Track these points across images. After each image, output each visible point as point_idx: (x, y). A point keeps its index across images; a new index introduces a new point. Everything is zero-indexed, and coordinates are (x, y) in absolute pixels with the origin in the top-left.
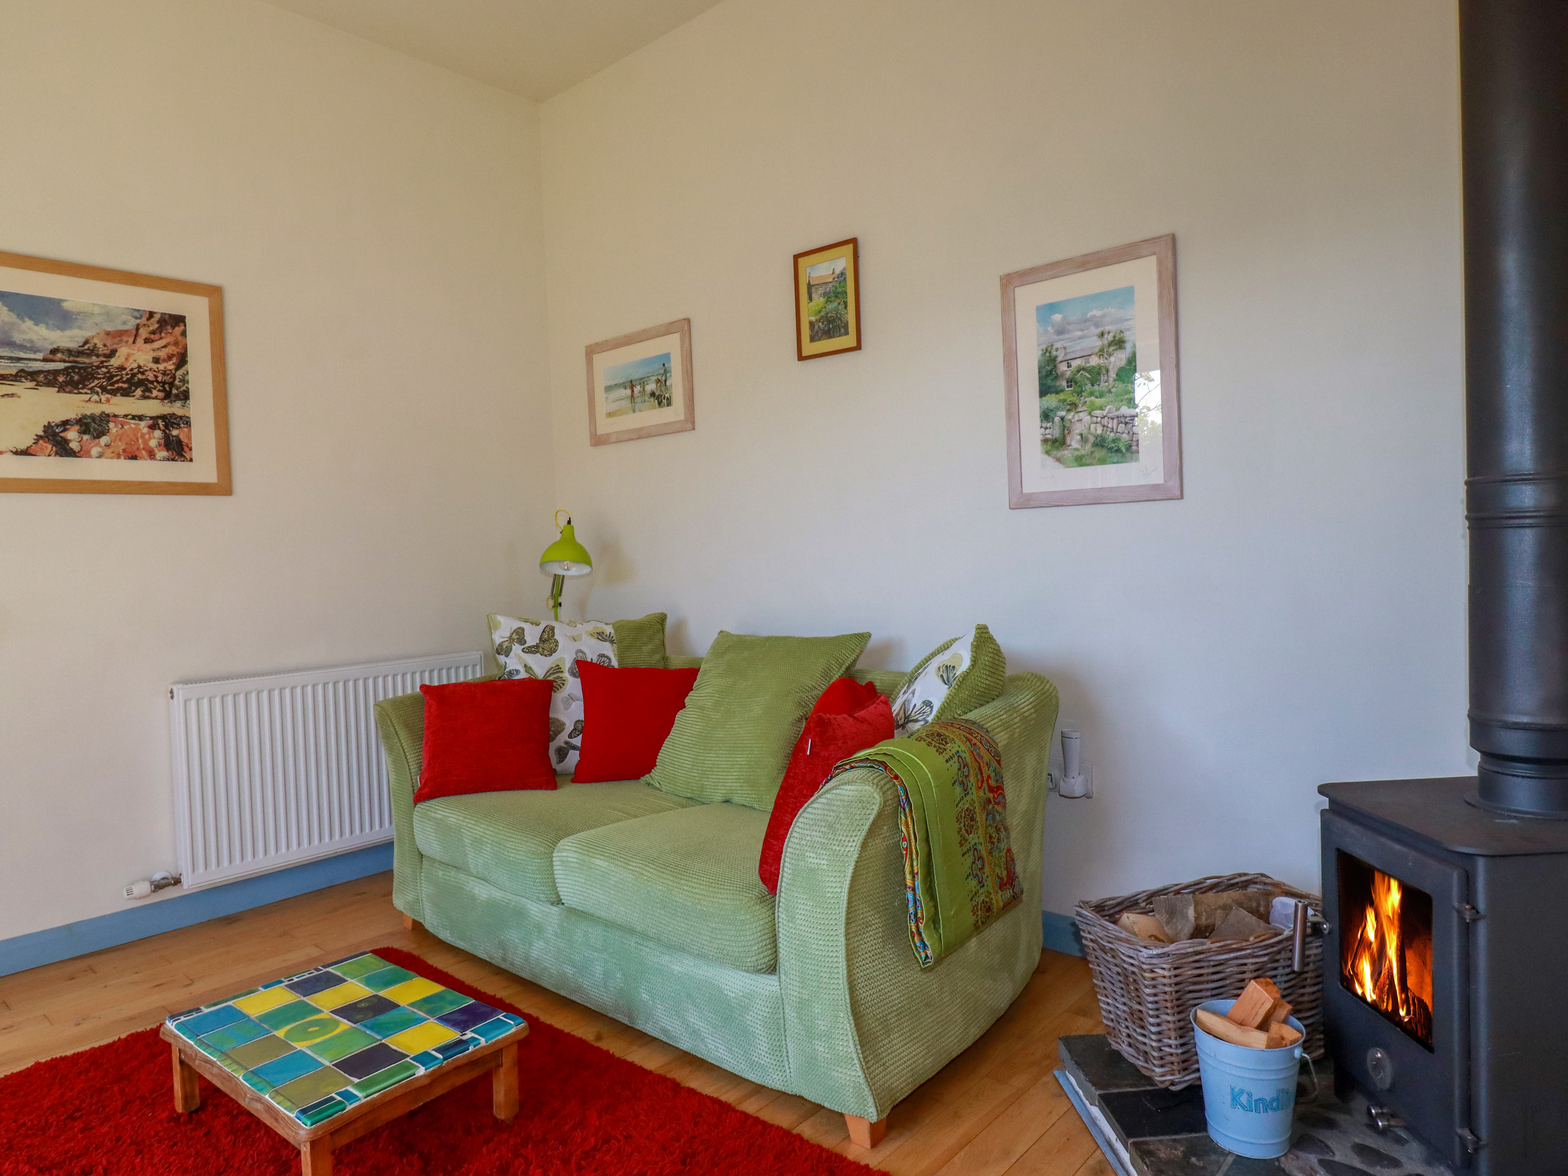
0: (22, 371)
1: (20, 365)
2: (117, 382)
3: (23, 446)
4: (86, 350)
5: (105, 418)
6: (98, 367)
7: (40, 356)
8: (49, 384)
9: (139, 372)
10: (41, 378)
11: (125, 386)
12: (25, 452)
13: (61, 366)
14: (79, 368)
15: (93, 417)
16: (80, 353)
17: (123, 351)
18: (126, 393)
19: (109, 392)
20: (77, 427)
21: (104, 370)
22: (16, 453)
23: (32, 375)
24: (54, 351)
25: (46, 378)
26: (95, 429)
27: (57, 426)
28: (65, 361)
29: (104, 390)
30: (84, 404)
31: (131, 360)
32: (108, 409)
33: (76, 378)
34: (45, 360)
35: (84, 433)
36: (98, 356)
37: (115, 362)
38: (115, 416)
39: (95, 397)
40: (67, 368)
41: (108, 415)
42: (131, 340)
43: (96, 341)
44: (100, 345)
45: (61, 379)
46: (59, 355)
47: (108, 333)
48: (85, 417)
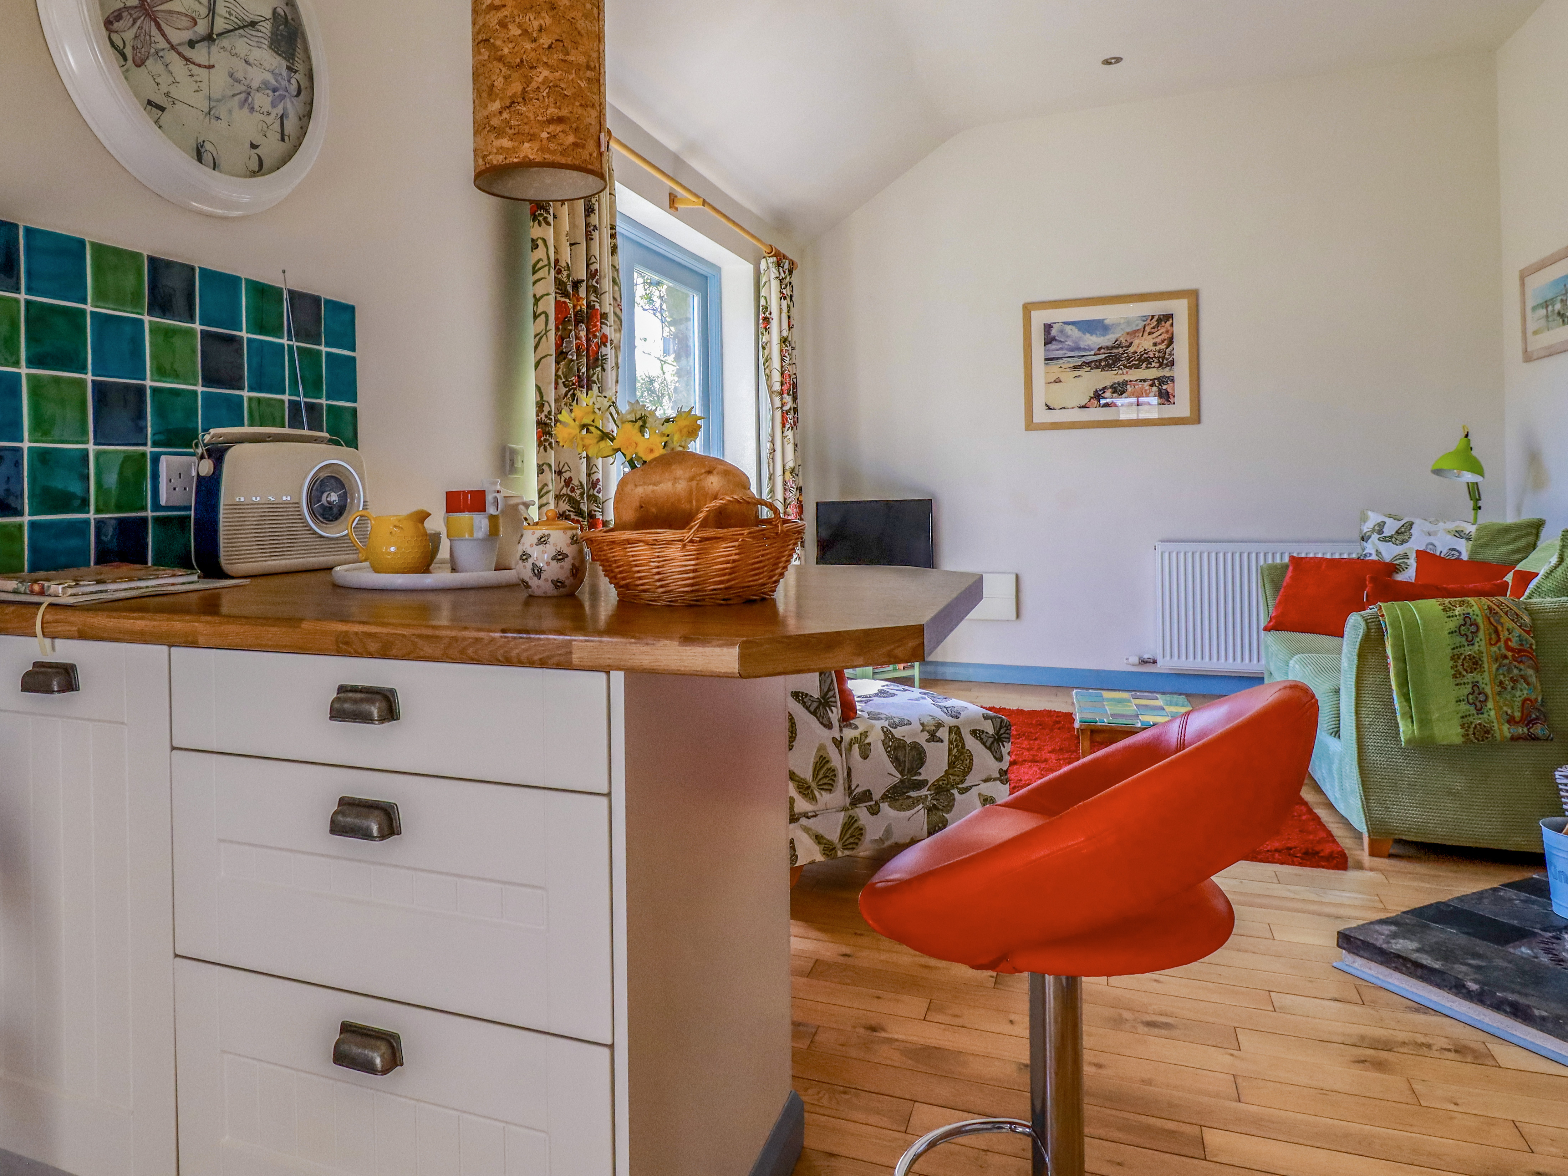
0: (1084, 362)
1: (1083, 359)
2: (1132, 361)
3: (1083, 404)
4: (1117, 345)
5: (1125, 383)
6: (1122, 354)
7: (1092, 353)
8: (1097, 367)
9: (1145, 353)
10: (1093, 364)
11: (1137, 362)
12: (1084, 407)
13: (1103, 356)
14: (1112, 356)
15: (1119, 383)
16: (1113, 348)
17: (1136, 342)
18: (1137, 367)
19: (1127, 368)
20: (1110, 390)
21: (1126, 355)
22: (1080, 407)
23: (1088, 364)
24: (1099, 349)
25: (1095, 365)
26: (1120, 390)
27: (1100, 390)
28: (1105, 354)
29: (1125, 366)
30: (1114, 376)
31: (1140, 347)
32: (1127, 378)
33: (1111, 362)
34: (1095, 355)
35: (1114, 393)
36: (1122, 348)
37: (1131, 350)
38: (1131, 381)
39: (1120, 372)
40: (1106, 357)
41: (1127, 381)
42: (1141, 335)
43: (1121, 339)
44: (1123, 341)
45: (1103, 364)
46: (1102, 351)
47: (1128, 333)
48: (1115, 384)
